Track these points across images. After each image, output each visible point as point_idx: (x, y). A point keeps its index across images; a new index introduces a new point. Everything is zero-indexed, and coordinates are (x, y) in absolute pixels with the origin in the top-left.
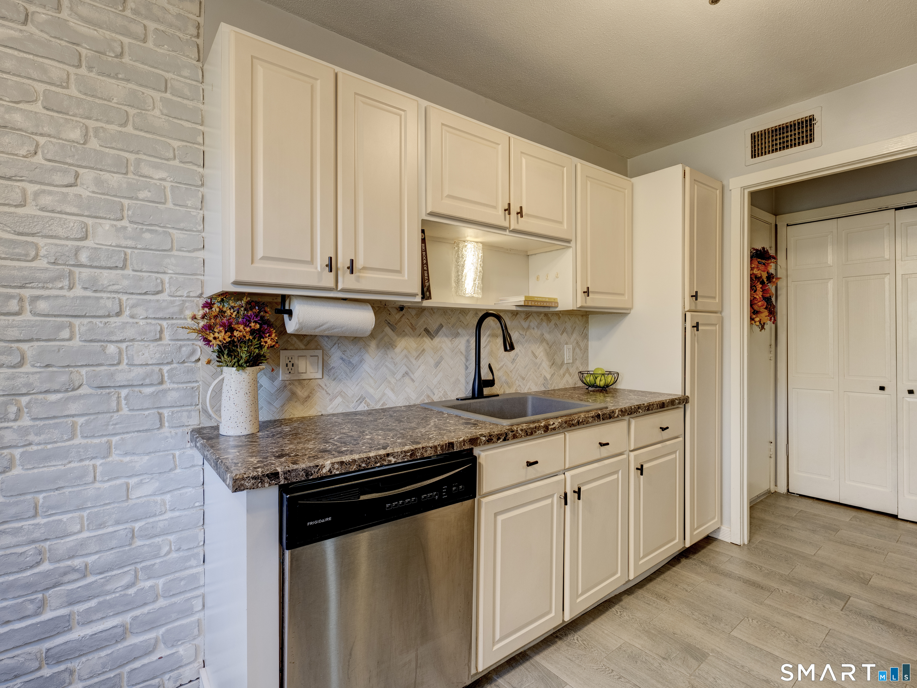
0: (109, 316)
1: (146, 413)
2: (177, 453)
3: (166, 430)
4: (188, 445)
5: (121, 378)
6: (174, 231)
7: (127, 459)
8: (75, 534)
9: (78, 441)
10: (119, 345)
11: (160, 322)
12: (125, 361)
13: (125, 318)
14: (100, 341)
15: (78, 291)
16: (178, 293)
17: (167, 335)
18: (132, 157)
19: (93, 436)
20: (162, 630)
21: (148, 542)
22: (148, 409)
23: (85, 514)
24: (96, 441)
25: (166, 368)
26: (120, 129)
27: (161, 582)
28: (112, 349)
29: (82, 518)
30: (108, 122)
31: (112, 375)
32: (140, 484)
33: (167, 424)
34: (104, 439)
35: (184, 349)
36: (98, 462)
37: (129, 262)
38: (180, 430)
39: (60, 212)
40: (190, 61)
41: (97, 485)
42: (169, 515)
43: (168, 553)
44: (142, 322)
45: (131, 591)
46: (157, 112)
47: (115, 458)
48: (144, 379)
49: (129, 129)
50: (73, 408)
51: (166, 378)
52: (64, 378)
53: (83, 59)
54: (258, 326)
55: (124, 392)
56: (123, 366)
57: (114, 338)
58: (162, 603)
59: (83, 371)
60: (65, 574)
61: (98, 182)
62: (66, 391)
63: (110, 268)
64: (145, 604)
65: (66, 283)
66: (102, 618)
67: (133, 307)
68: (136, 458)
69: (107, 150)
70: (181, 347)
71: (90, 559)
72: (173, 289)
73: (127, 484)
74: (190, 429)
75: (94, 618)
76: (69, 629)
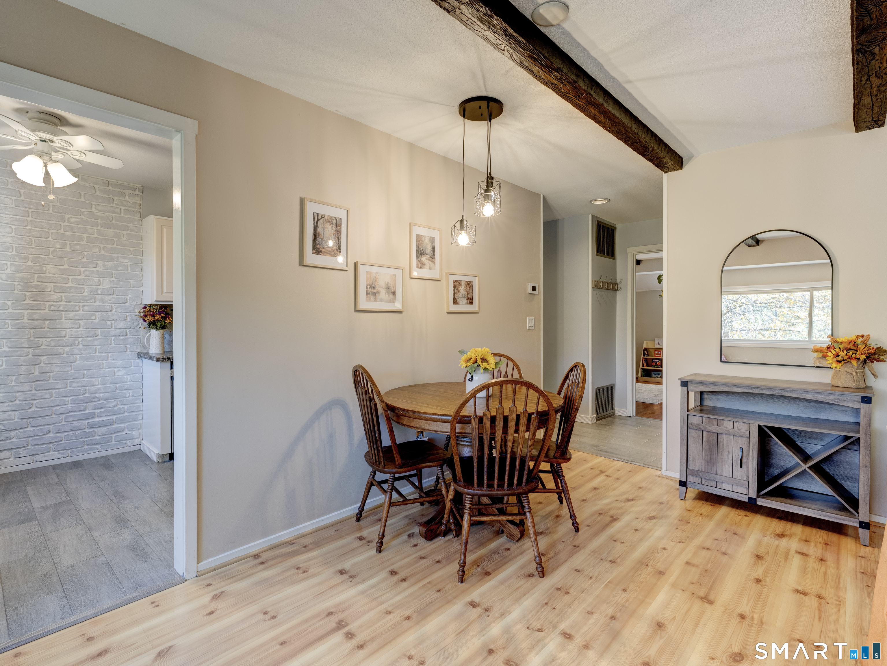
0: (108, 311)
1: (121, 346)
2: (132, 361)
3: (128, 352)
4: (137, 358)
5: (112, 333)
6: (131, 281)
7: (114, 361)
8: (96, 385)
9: (97, 354)
10: (111, 321)
11: (126, 313)
12: (113, 327)
13: (113, 312)
14: (105, 320)
15: (97, 303)
16: (133, 303)
17: (128, 318)
18: (116, 256)
19: (102, 353)
20: (126, 424)
21: (121, 392)
22: (121, 344)
23: (100, 379)
24: (103, 354)
25: (128, 330)
26: (111, 246)
27: (126, 407)
28: (109, 323)
29: (99, 380)
30: (107, 244)
31: (109, 332)
32: (119, 370)
33: (128, 350)
34: (106, 354)
35: (135, 323)
36: (104, 362)
37: (115, 293)
38: (133, 353)
39: (92, 277)
40: (137, 218)
41: (104, 370)
42: (129, 383)
43: (129, 396)
44: (119, 314)
45: (116, 408)
46: (125, 239)
47: (109, 361)
48: (120, 334)
49: (115, 246)
50: (96, 343)
51: (128, 334)
52: (93, 333)
53: (99, 224)
54: (164, 315)
55: (113, 338)
56: (113, 329)
57: (110, 319)
58: (126, 414)
59: (99, 330)
60: (93, 398)
61: (104, 266)
62: (94, 337)
63: (108, 295)
64: (121, 413)
65: (94, 300)
66: (106, 416)
67: (116, 308)
68: (117, 361)
69: (107, 254)
70: (134, 323)
71: (101, 395)
72: (131, 302)
73: (114, 370)
74: (137, 352)
75: (103, 415)
76: (94, 418)
